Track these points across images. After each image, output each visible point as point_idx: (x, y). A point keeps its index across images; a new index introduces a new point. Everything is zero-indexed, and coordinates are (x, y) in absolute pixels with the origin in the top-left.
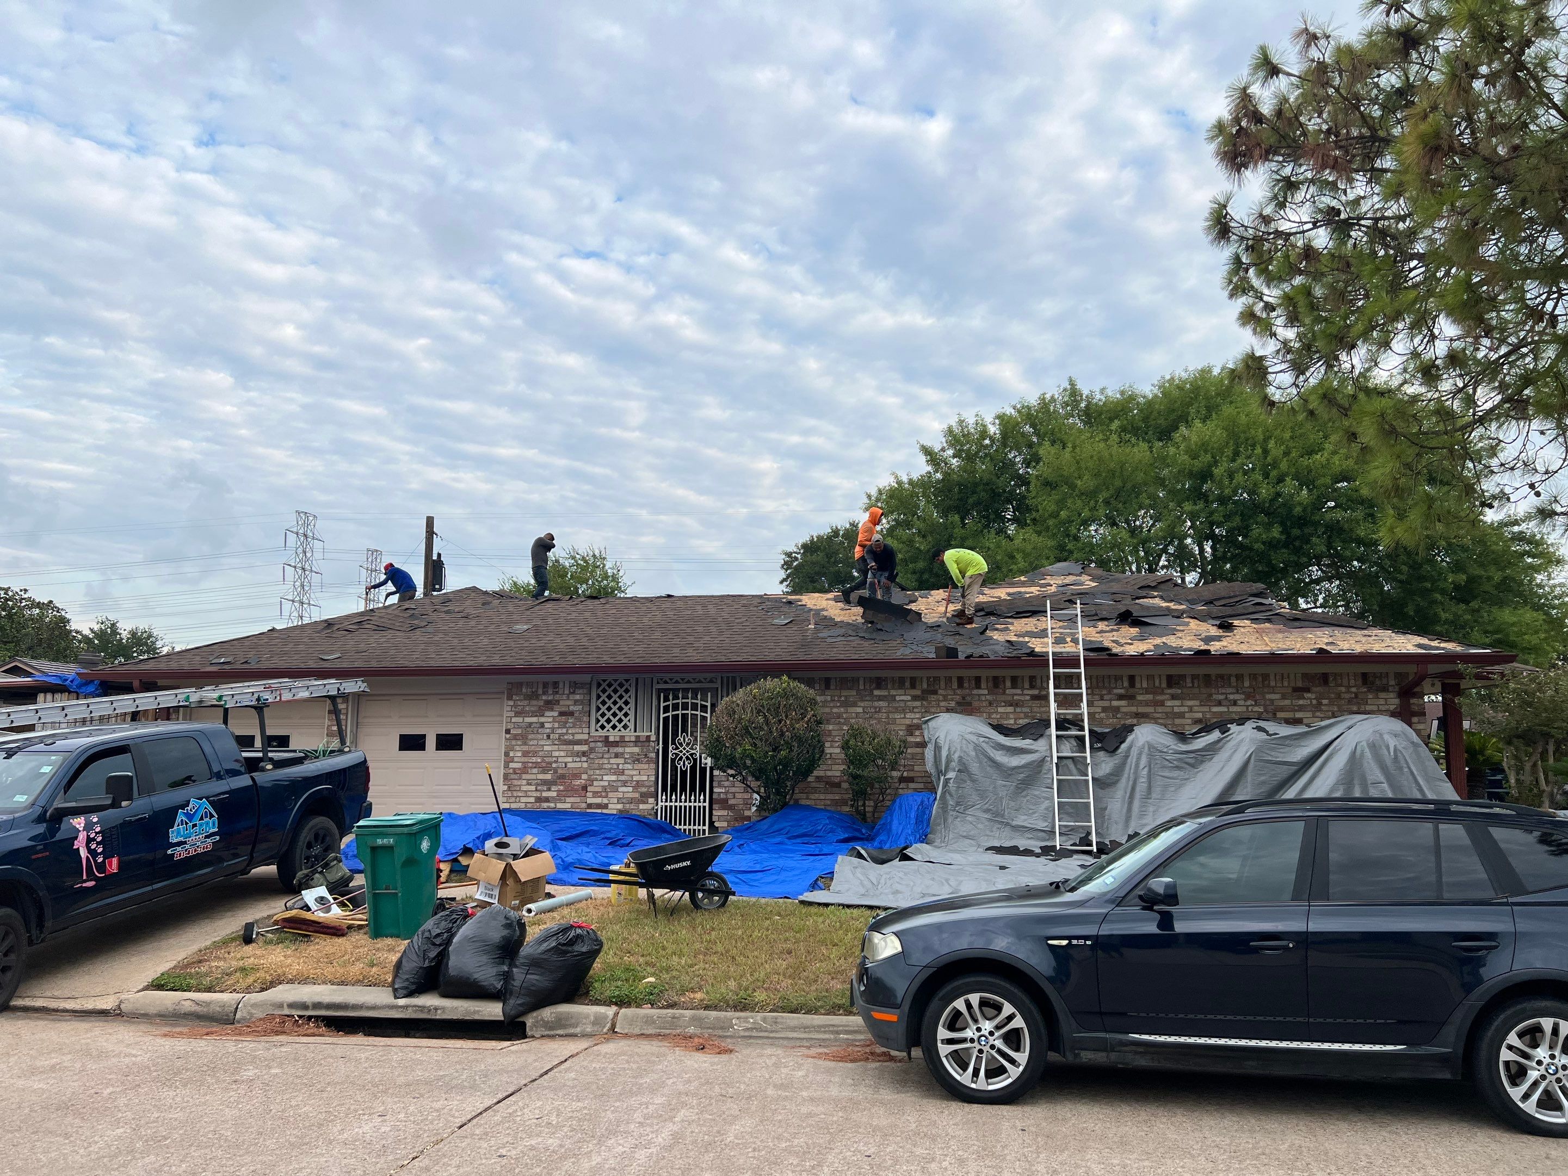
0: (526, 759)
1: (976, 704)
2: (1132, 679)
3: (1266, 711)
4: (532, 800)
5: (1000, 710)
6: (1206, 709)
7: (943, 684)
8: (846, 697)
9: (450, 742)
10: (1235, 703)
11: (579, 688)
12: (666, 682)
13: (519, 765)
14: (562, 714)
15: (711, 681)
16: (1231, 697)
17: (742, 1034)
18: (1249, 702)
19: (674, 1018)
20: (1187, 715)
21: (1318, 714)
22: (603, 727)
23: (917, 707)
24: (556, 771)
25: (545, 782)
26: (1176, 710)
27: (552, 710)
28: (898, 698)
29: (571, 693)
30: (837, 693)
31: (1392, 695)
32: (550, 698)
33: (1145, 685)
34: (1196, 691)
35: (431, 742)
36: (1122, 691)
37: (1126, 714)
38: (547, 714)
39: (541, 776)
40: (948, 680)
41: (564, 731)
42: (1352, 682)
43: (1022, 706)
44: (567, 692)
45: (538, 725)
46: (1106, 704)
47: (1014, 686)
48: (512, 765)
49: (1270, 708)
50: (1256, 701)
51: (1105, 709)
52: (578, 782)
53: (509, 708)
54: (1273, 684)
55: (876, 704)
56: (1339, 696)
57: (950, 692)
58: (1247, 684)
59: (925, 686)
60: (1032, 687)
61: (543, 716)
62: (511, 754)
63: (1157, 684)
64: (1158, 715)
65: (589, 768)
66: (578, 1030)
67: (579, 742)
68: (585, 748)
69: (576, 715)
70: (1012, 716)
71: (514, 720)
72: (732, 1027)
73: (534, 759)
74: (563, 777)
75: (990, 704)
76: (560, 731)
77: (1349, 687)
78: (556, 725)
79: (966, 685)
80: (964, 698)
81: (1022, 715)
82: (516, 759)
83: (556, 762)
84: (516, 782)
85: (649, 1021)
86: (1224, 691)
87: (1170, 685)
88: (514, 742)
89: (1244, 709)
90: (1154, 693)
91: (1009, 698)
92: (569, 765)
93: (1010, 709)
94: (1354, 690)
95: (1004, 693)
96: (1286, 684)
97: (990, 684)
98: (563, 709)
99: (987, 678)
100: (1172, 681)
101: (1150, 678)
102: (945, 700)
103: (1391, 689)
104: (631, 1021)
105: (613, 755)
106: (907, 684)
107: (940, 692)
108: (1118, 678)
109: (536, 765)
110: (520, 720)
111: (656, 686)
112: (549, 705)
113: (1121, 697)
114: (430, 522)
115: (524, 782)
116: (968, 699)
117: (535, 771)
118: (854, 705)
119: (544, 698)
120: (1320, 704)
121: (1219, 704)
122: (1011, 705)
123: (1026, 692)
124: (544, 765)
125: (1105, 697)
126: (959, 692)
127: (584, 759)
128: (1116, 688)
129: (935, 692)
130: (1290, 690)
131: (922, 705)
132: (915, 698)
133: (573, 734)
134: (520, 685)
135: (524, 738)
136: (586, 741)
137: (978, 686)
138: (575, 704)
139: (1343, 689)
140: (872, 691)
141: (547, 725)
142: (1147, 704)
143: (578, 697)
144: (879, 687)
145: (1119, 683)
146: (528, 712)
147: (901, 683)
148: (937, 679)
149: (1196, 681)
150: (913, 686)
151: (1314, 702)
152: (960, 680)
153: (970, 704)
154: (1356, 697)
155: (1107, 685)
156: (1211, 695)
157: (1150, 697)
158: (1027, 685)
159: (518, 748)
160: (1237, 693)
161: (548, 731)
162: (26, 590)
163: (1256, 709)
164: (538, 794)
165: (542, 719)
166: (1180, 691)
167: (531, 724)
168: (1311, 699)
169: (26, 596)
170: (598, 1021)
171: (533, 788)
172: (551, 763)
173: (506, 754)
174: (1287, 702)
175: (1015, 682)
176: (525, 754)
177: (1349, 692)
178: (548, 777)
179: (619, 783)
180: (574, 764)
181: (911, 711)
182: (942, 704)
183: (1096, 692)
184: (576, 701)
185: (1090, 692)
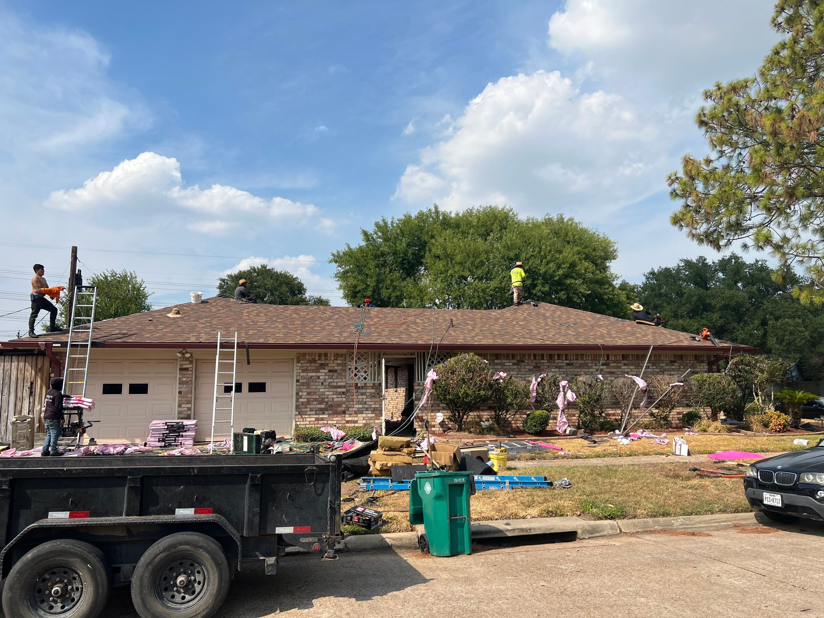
0: (309, 397)
1: (542, 367)
2: (608, 356)
3: (660, 371)
4: (313, 419)
5: (553, 370)
7: (527, 357)
9: (258, 387)
11: (340, 357)
12: (387, 354)
13: (305, 400)
14: (330, 371)
15: (411, 354)
18: (654, 367)
19: (643, 523)
21: (679, 372)
22: (352, 378)
23: (515, 369)
24: (327, 403)
25: (321, 409)
27: (324, 369)
28: (506, 364)
29: (335, 359)
31: (705, 364)
32: (323, 362)
33: (613, 359)
34: (633, 362)
35: (244, 388)
37: (606, 372)
38: (321, 371)
39: (318, 406)
40: (530, 355)
41: (332, 380)
42: (691, 359)
43: (562, 368)
44: (333, 359)
45: (316, 377)
47: (558, 359)
48: (300, 400)
49: (662, 370)
52: (340, 409)
53: (298, 368)
54: (663, 359)
55: (496, 367)
57: (530, 361)
59: (519, 358)
60: (566, 359)
61: (319, 372)
62: (300, 394)
63: (618, 359)
64: (619, 373)
65: (347, 401)
67: (340, 387)
68: (344, 390)
69: (339, 371)
71: (301, 374)
73: (314, 397)
74: (331, 406)
75: (548, 367)
76: (329, 381)
78: (327, 377)
79: (537, 358)
80: (536, 364)
81: (562, 373)
82: (303, 397)
83: (327, 398)
84: (303, 410)
85: (634, 525)
87: (623, 360)
88: (302, 387)
89: (652, 370)
90: (617, 363)
91: (557, 364)
92: (335, 400)
93: (557, 370)
94: (692, 362)
95: (554, 362)
96: (667, 359)
97: (548, 358)
98: (331, 368)
99: (547, 355)
100: (624, 357)
101: (615, 355)
102: (528, 365)
103: (705, 362)
104: (627, 525)
105: (360, 394)
106: (511, 357)
107: (526, 361)
108: (602, 356)
109: (316, 400)
110: (306, 374)
111: (382, 356)
112: (323, 366)
113: (603, 364)
114: (75, 250)
115: (308, 410)
116: (538, 365)
117: (315, 403)
119: (319, 362)
120: (680, 368)
122: (557, 368)
123: (564, 362)
124: (320, 400)
125: (597, 364)
126: (534, 361)
127: (344, 396)
129: (523, 361)
130: (669, 362)
131: (518, 367)
132: (514, 364)
133: (337, 383)
134: (305, 354)
135: (308, 385)
136: (344, 386)
137: (543, 359)
138: (338, 366)
139: (688, 362)
140: (494, 360)
141: (321, 377)
142: (614, 367)
143: (339, 362)
144: (497, 359)
145: (602, 358)
146: (310, 370)
147: (507, 357)
148: (524, 355)
149: (633, 357)
150: (513, 358)
151: (678, 367)
152: (535, 355)
153: (539, 367)
154: (693, 365)
156: (639, 364)
157: (615, 364)
158: (564, 358)
159: (304, 390)
161: (322, 380)
163: (656, 370)
164: (317, 416)
165: (318, 374)
166: (627, 362)
167: (311, 377)
168: (677, 366)
171: (314, 413)
172: (324, 399)
173: (297, 394)
174: (668, 367)
175: (559, 356)
176: (309, 394)
177: (690, 363)
178: (323, 406)
179: (364, 409)
180: (337, 399)
181: (513, 371)
182: (527, 367)
183: (594, 362)
184: (338, 364)
185: (591, 362)
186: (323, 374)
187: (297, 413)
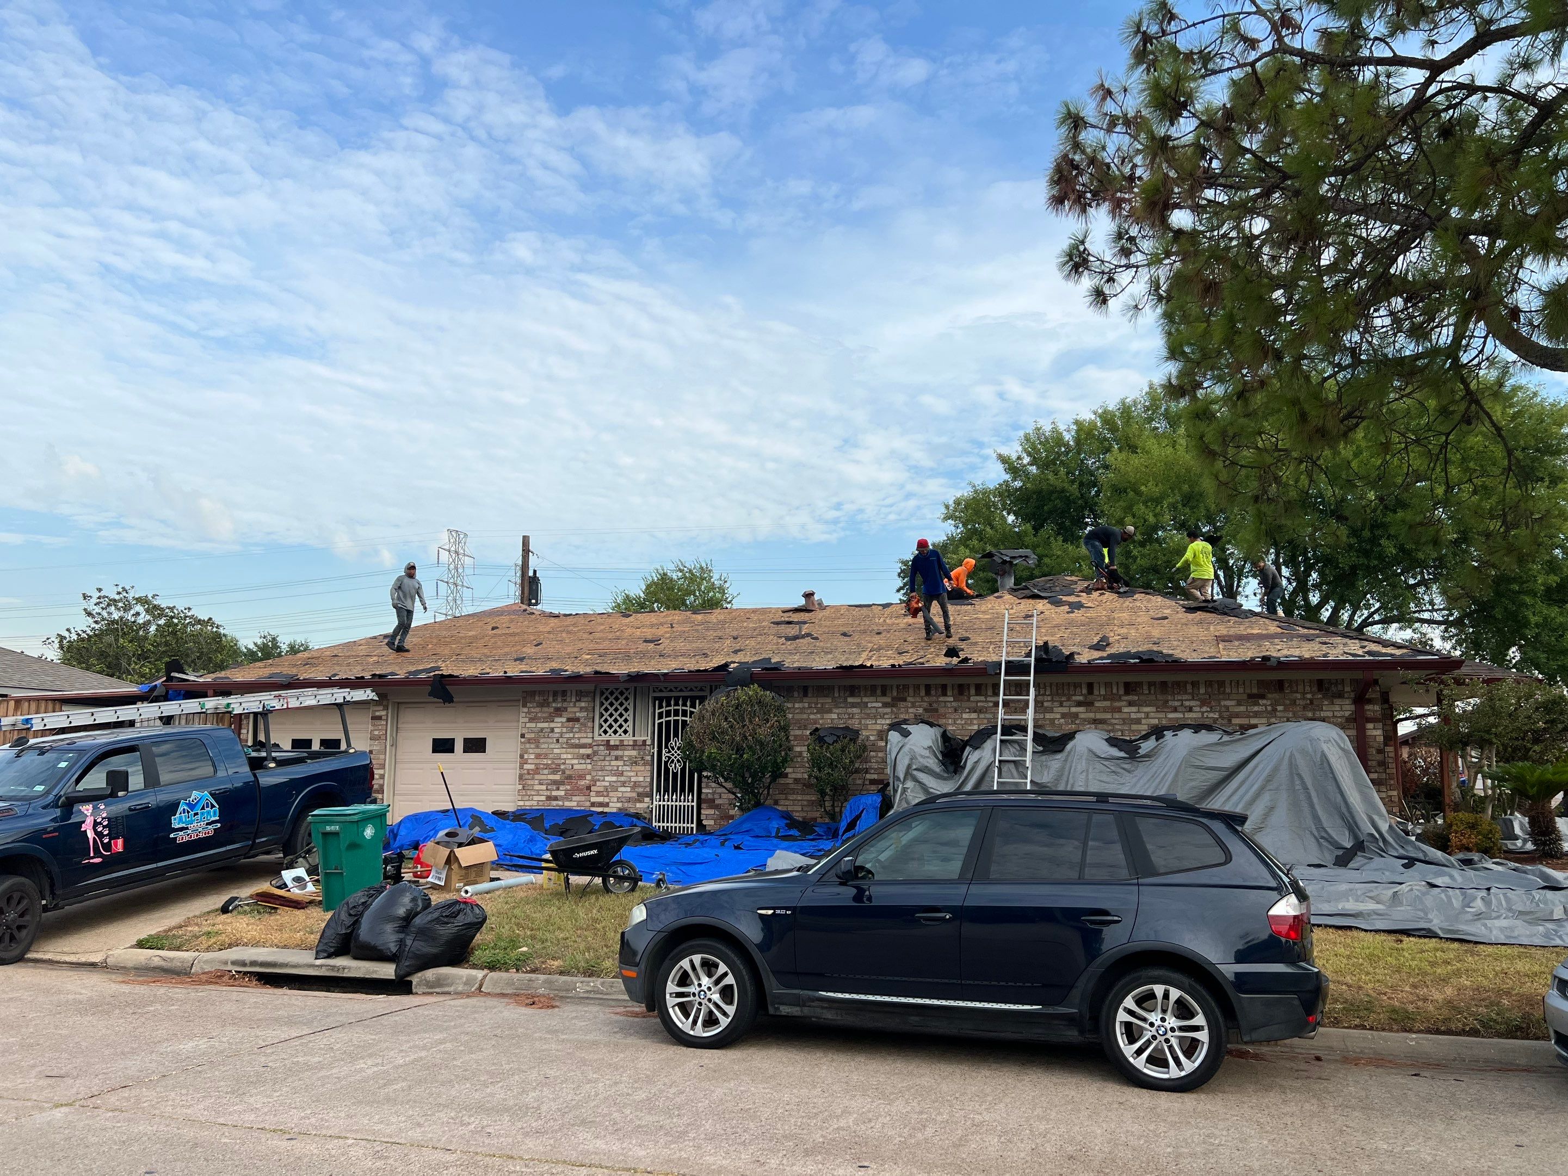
0: (537, 761)
1: (942, 711)
2: (1090, 687)
3: (1221, 717)
4: (543, 798)
5: (965, 716)
6: (1162, 715)
7: (911, 691)
8: (822, 704)
9: (476, 745)
10: (1190, 709)
11: (585, 696)
12: (661, 691)
13: (532, 767)
14: (569, 720)
15: (701, 690)
16: (1187, 703)
17: (582, 995)
18: (1204, 709)
19: (530, 980)
20: (1144, 721)
21: (1273, 720)
22: (605, 732)
23: (887, 714)
24: (564, 772)
25: (555, 782)
26: (1133, 716)
27: (561, 716)
28: (869, 705)
29: (577, 701)
30: (814, 700)
31: (1347, 702)
32: (559, 705)
33: (1103, 692)
34: (1153, 697)
35: (459, 746)
36: (1081, 698)
37: (1085, 720)
38: (557, 719)
39: (551, 777)
40: (917, 688)
41: (571, 735)
42: (1308, 689)
43: (986, 712)
44: (574, 700)
45: (549, 730)
46: (1065, 710)
47: (978, 693)
48: (526, 766)
49: (1225, 714)
50: (1211, 708)
51: (1064, 716)
53: (524, 715)
54: (1228, 690)
55: (850, 710)
56: (1294, 703)
57: (918, 699)
58: (1202, 691)
59: (895, 694)
61: (553, 721)
62: (526, 756)
63: (1115, 691)
64: (1115, 721)
65: (593, 769)
66: (451, 989)
67: (584, 746)
68: (589, 751)
69: (582, 720)
70: (975, 722)
71: (528, 725)
72: (575, 990)
73: (545, 761)
74: (570, 777)
75: (956, 710)
76: (567, 736)
77: (1304, 693)
78: (564, 730)
79: (933, 692)
80: (931, 705)
81: (985, 721)
82: (529, 761)
83: (564, 764)
84: (530, 782)
85: (510, 983)
86: (1180, 698)
87: (1127, 693)
88: (528, 746)
89: (1200, 715)
90: (1112, 700)
91: (974, 705)
92: (576, 767)
93: (974, 715)
94: (1309, 696)
95: (969, 700)
96: (1241, 690)
97: (956, 691)
98: (571, 716)
99: (953, 686)
100: (1129, 688)
101: (1108, 685)
102: (913, 706)
103: (1346, 695)
104: (495, 983)
105: (614, 758)
106: (879, 692)
107: (909, 699)
108: (1077, 686)
109: (547, 766)
110: (533, 725)
111: (652, 695)
112: (559, 711)
113: (1079, 704)
114: (526, 541)
115: (537, 782)
116: (935, 705)
117: (546, 772)
118: (830, 711)
119: (554, 705)
120: (1275, 710)
121: (1175, 710)
122: (975, 712)
123: (989, 699)
124: (554, 766)
125: (1065, 704)
126: (926, 699)
127: (589, 761)
128: (1075, 695)
129: (905, 700)
130: (1245, 697)
131: (892, 712)
132: (885, 705)
133: (579, 739)
134: (533, 694)
135: (536, 742)
136: (590, 744)
137: (945, 694)
138: (581, 711)
139: (1299, 696)
140: (846, 699)
141: (556, 730)
142: (1105, 710)
143: (583, 704)
144: (852, 695)
145: (1078, 690)
146: (540, 718)
147: (872, 691)
148: (906, 687)
149: (1153, 688)
150: (884, 694)
151: (1269, 708)
152: (928, 688)
153: (936, 710)
154: (1312, 702)
155: (1066, 691)
156: (1167, 701)
157: (1107, 703)
159: (531, 751)
160: (1193, 699)
161: (557, 735)
162: (189, 609)
163: (1211, 715)
164: (548, 793)
165: (552, 725)
166: (1136, 698)
167: (542, 729)
168: (1266, 706)
169: (189, 614)
170: (468, 982)
171: (544, 787)
172: (559, 765)
173: (522, 757)
174: (1242, 709)
175: (978, 688)
176: (538, 756)
177: (1304, 698)
178: (557, 777)
179: (619, 784)
180: (579, 765)
181: (882, 718)
182: (911, 710)
183: (1056, 698)
184: (581, 708)
185: (1049, 698)
186: (559, 725)
187: (520, 787)
